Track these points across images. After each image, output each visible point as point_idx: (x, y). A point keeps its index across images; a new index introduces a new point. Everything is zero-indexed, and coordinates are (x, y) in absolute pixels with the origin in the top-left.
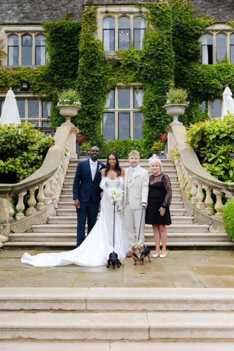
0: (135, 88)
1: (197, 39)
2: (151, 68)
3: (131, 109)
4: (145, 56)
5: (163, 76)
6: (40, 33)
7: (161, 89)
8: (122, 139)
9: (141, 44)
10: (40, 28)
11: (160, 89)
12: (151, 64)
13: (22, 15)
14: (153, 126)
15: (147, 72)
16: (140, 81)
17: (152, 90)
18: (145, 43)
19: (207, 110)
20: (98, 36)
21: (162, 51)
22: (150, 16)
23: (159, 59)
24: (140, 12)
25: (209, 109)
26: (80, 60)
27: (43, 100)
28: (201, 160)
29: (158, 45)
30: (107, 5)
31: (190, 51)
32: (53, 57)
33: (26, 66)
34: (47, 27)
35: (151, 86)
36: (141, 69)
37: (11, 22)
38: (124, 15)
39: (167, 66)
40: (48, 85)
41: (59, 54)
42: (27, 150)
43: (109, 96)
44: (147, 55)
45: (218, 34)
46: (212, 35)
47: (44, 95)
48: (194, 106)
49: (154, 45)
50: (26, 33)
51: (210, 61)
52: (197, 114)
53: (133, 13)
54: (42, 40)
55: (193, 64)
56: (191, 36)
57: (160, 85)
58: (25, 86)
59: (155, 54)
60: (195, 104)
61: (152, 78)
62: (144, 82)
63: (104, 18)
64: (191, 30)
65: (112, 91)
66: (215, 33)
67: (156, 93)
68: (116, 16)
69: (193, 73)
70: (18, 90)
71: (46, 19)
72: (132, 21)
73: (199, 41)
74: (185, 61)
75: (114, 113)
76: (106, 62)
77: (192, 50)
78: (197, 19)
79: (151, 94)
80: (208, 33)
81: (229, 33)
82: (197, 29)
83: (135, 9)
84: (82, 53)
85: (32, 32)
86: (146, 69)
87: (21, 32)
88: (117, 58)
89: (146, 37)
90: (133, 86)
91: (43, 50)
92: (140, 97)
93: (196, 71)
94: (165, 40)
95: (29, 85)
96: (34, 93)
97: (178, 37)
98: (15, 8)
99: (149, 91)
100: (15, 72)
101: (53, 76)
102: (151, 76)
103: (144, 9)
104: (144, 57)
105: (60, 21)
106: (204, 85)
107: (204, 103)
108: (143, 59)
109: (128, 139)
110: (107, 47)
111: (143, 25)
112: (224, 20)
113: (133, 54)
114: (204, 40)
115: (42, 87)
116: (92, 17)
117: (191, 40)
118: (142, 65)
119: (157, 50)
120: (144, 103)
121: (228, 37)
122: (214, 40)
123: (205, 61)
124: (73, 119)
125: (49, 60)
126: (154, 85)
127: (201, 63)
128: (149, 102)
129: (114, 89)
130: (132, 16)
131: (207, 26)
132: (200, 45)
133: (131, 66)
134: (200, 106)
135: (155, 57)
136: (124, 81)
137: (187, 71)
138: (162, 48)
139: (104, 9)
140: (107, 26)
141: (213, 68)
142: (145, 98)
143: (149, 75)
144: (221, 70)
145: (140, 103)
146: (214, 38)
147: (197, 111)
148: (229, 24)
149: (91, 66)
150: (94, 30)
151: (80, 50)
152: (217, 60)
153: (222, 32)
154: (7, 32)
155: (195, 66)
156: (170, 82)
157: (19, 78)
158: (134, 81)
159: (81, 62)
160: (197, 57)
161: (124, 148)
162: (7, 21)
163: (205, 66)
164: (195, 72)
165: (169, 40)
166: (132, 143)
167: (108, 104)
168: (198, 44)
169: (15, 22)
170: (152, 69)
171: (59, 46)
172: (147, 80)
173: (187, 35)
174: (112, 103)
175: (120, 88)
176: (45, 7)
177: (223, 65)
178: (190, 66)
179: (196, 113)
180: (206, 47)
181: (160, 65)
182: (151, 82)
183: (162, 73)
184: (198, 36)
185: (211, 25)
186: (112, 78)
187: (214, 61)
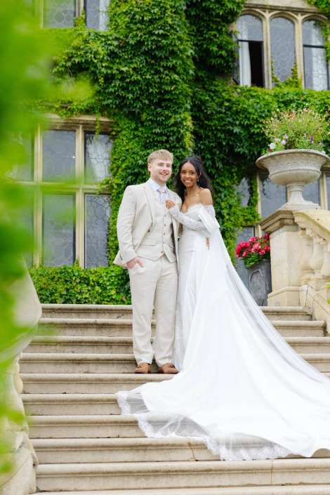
0: (89, 133)
1: (229, 22)
2: (135, 77)
4: (118, 47)
7: (161, 134)
8: (54, 265)
9: (104, 18)
11: (157, 134)
12: (134, 69)
15: (123, 88)
17: (135, 136)
18: (113, 18)
19: (256, 201)
21: (164, 36)
23: (154, 57)
25: (259, 197)
29: (151, 21)
31: (215, 49)
35: (133, 126)
36: (109, 79)
39: (176, 77)
44: (124, 46)
45: (275, 16)
46: (260, 18)
48: (224, 187)
49: (142, 22)
51: (258, 78)
52: (233, 209)
55: (219, 84)
56: (218, 15)
57: (159, 124)
59: (145, 44)
60: (227, 183)
61: (139, 105)
62: (115, 114)
66: (267, 15)
69: (221, 105)
73: (232, 29)
77: (220, 47)
80: (252, 11)
81: (300, 18)
86: (122, 79)
90: (85, 124)
92: (101, 154)
93: (229, 101)
94: (168, 12)
99: (130, 140)
102: (134, 100)
104: (116, 50)
106: (251, 135)
107: (245, 182)
108: (112, 55)
113: (86, 41)
114: (243, 29)
117: (217, 23)
118: (111, 68)
119: (151, 34)
121: (299, 27)
122: (267, 30)
123: (245, 77)
126: (142, 123)
127: (237, 83)
128: (128, 168)
132: (234, 40)
133: (82, 69)
134: (237, 188)
135: (146, 53)
136: (62, 107)
137: (207, 98)
138: (161, 32)
141: (267, 97)
142: (118, 157)
143: (130, 96)
145: (101, 171)
146: (267, 24)
147: (232, 201)
152: (275, 80)
153: (284, 13)
155: (224, 88)
156: (185, 119)
158: (88, 111)
160: (227, 68)
164: (227, 104)
165: (177, 12)
166: (83, 274)
168: (230, 34)
170: (136, 83)
175: (48, 126)
177: (290, 91)
178: (213, 88)
179: (231, 206)
180: (246, 45)
181: (157, 72)
182: (134, 116)
184: (231, 16)
187: (268, 81)
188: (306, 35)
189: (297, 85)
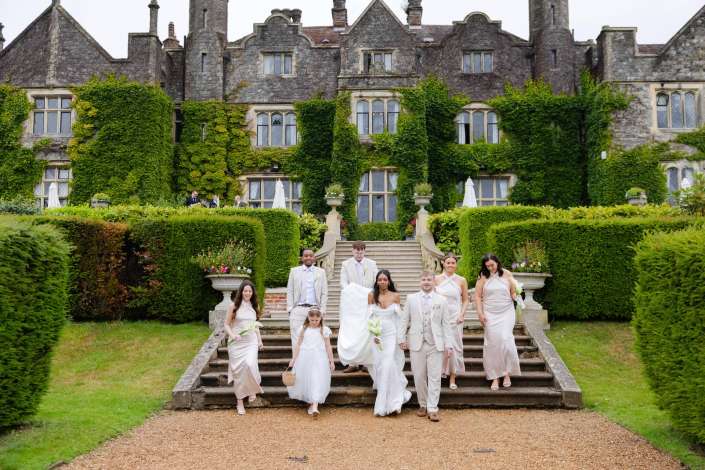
0: (389, 171)
1: (452, 119)
2: (404, 152)
3: (386, 192)
5: (416, 160)
6: (291, 112)
8: (375, 222)
9: (395, 127)
10: (291, 107)
11: (413, 173)
12: (404, 149)
13: (272, 94)
14: (407, 209)
15: (400, 157)
16: (394, 164)
17: (405, 174)
18: (398, 127)
20: (353, 120)
22: (403, 101)
23: (412, 144)
24: (394, 97)
26: (334, 144)
27: (294, 180)
28: (437, 241)
29: (411, 129)
30: (361, 90)
31: (445, 131)
32: (304, 137)
33: (278, 146)
34: (298, 106)
35: (405, 169)
36: (395, 153)
37: (261, 100)
38: (378, 99)
39: (421, 151)
40: (300, 165)
41: (311, 135)
42: (311, 234)
43: (363, 180)
44: (401, 139)
45: (475, 112)
46: (468, 113)
47: (296, 176)
48: (450, 187)
49: (408, 130)
50: (276, 112)
51: (468, 141)
53: (387, 97)
54: (292, 119)
55: (449, 145)
56: (447, 117)
57: (414, 169)
58: (276, 167)
59: (409, 139)
60: (451, 185)
61: (406, 162)
62: (398, 166)
63: (359, 102)
64: (446, 110)
65: (366, 174)
66: (471, 112)
67: (410, 177)
68: (370, 100)
69: (448, 153)
70: (268, 171)
71: (296, 98)
72: (386, 105)
73: (455, 120)
74: (441, 141)
75: (368, 195)
76: (360, 146)
77: (448, 130)
78: (453, 98)
79: (405, 177)
80: (464, 111)
81: (486, 112)
82: (452, 109)
83: (389, 94)
84: (337, 137)
85: (283, 111)
86: (400, 153)
87: (271, 111)
88: (371, 142)
89: (400, 121)
90: (388, 169)
91: (293, 130)
92: (394, 179)
93: (452, 151)
94: (418, 125)
95: (280, 166)
96: (285, 174)
97: (433, 117)
98: (265, 87)
99: (403, 175)
100: (266, 153)
101: (304, 156)
102: (404, 161)
103: (397, 94)
104: (398, 141)
105: (311, 100)
106: (460, 166)
107: (461, 183)
108: (397, 143)
109: (381, 221)
110: (360, 130)
111: (397, 108)
112: (481, 99)
113: (387, 138)
114: (461, 119)
115: (293, 168)
116: (346, 102)
117: (447, 120)
118: (396, 149)
119: (411, 135)
120: (398, 186)
121: (486, 116)
122: (471, 119)
123: (462, 140)
124: (339, 209)
125: (300, 140)
126: (408, 169)
127: (457, 143)
128: (402, 186)
129: (367, 172)
130: (386, 100)
131: (463, 105)
132: (456, 125)
133: (385, 150)
134: (457, 186)
135: (409, 142)
136: (378, 164)
137: (442, 151)
138: (415, 133)
139: (358, 94)
140: (361, 110)
141: (469, 148)
142: (399, 181)
143: (403, 159)
144: (478, 150)
145: (394, 186)
146: (471, 116)
147: (453, 192)
148: (486, 103)
149: (346, 149)
150: (348, 114)
151: (335, 134)
152: (474, 140)
153: (479, 110)
154: (256, 111)
155: (451, 146)
156: (424, 166)
157: (269, 159)
158: (388, 165)
159: (336, 146)
160: (453, 136)
161: (378, 230)
162: (257, 100)
163: (462, 145)
164: (451, 153)
165: (422, 124)
166: (386, 225)
167: (362, 187)
168: (453, 123)
169: (265, 100)
170: (405, 154)
171: (311, 126)
172: (400, 164)
173: (442, 115)
174: (366, 186)
175: (374, 171)
176: (296, 86)
177: (479, 145)
178: (445, 146)
179: (452, 195)
180: (463, 125)
181: (413, 149)
182: (405, 166)
183: (415, 157)
184: (453, 116)
185: (467, 103)
186: (367, 162)
187: (471, 141)
188: (490, 118)
189: (483, 141)
